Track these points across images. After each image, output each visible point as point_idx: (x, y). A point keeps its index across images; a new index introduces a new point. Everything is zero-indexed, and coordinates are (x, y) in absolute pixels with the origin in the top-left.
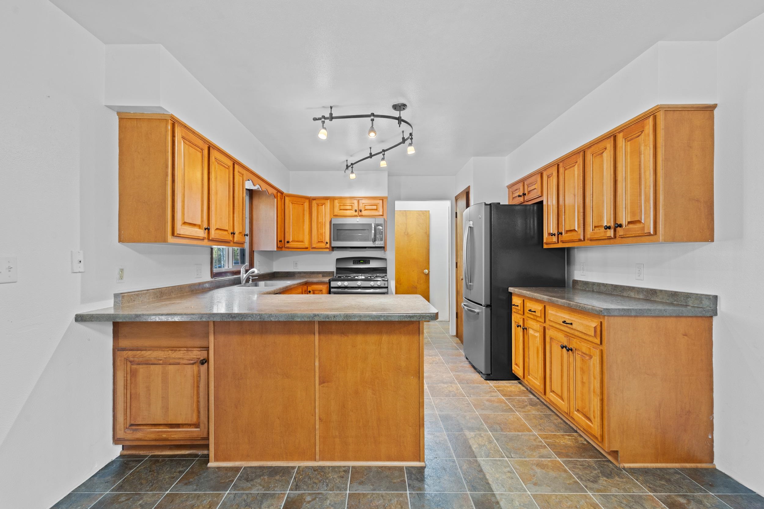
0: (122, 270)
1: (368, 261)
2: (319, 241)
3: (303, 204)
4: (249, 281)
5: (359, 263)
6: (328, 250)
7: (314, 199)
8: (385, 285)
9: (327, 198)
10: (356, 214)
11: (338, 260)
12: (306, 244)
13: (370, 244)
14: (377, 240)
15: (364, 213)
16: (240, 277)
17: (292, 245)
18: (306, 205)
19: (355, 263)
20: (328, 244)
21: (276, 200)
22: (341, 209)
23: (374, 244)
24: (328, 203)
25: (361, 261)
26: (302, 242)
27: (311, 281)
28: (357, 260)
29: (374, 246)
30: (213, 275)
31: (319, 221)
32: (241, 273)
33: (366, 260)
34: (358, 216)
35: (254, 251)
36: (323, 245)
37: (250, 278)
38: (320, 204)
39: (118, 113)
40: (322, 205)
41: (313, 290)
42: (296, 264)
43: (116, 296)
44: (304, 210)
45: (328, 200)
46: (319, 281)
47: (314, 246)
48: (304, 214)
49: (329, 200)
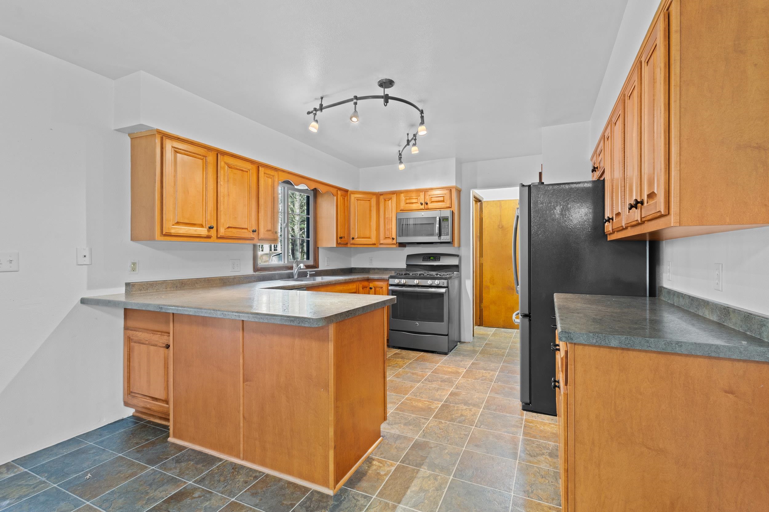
0: (134, 264)
1: (439, 258)
2: (386, 237)
3: (369, 200)
4: (307, 276)
5: (428, 260)
6: (395, 246)
7: (381, 194)
8: (443, 284)
9: (393, 193)
10: (422, 207)
11: (409, 257)
12: (373, 240)
13: (435, 239)
14: (443, 234)
15: (430, 205)
16: (293, 273)
17: (358, 241)
18: (374, 201)
19: (424, 260)
20: (394, 240)
21: (335, 197)
22: (407, 203)
23: (439, 239)
24: (394, 197)
25: (431, 258)
26: (369, 238)
27: (373, 278)
28: (428, 257)
29: (439, 241)
30: (256, 269)
31: (386, 217)
32: (294, 269)
33: (437, 256)
34: (424, 210)
35: (318, 247)
36: (390, 241)
37: (308, 273)
38: (387, 200)
39: (129, 135)
40: (389, 200)
41: (374, 287)
42: (371, 260)
43: (127, 285)
44: (370, 206)
45: (394, 194)
46: (379, 278)
47: (382, 242)
48: (370, 210)
49: (395, 194)
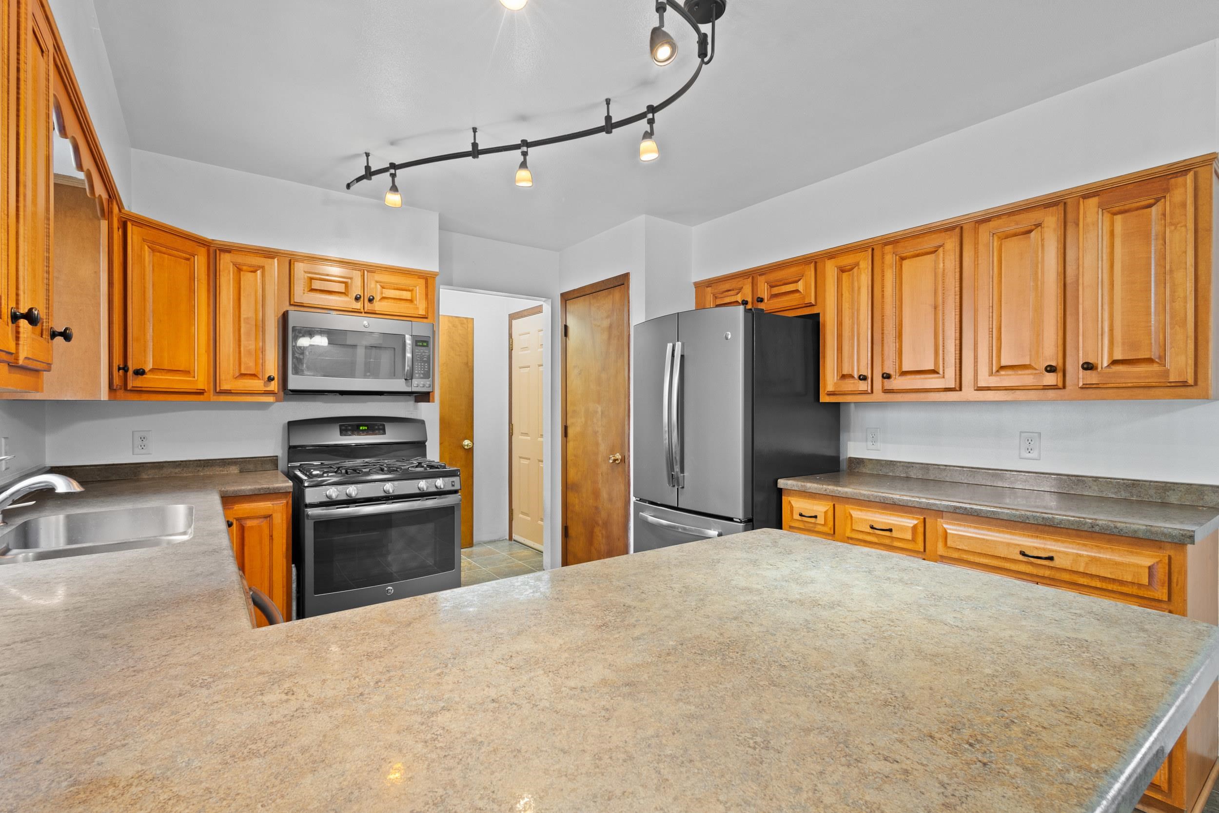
1: (381, 427)
2: (243, 371)
3: (188, 259)
5: (356, 433)
6: (271, 399)
7: (227, 249)
8: (453, 486)
9: (269, 254)
10: (358, 306)
11: (293, 426)
12: (201, 380)
13: (399, 385)
14: (417, 375)
15: (378, 306)
17: (151, 381)
18: (200, 262)
19: (344, 432)
20: (273, 382)
21: (104, 224)
22: (312, 290)
23: (408, 386)
24: (274, 267)
25: (361, 428)
26: (187, 372)
27: (234, 491)
28: (350, 425)
29: (409, 389)
31: (243, 316)
33: (374, 424)
34: (361, 312)
36: (257, 385)
38: (244, 268)
40: (255, 271)
41: (238, 520)
42: (143, 439)
44: (192, 278)
45: (273, 258)
46: (259, 489)
47: (226, 386)
48: (191, 290)
49: (276, 260)
